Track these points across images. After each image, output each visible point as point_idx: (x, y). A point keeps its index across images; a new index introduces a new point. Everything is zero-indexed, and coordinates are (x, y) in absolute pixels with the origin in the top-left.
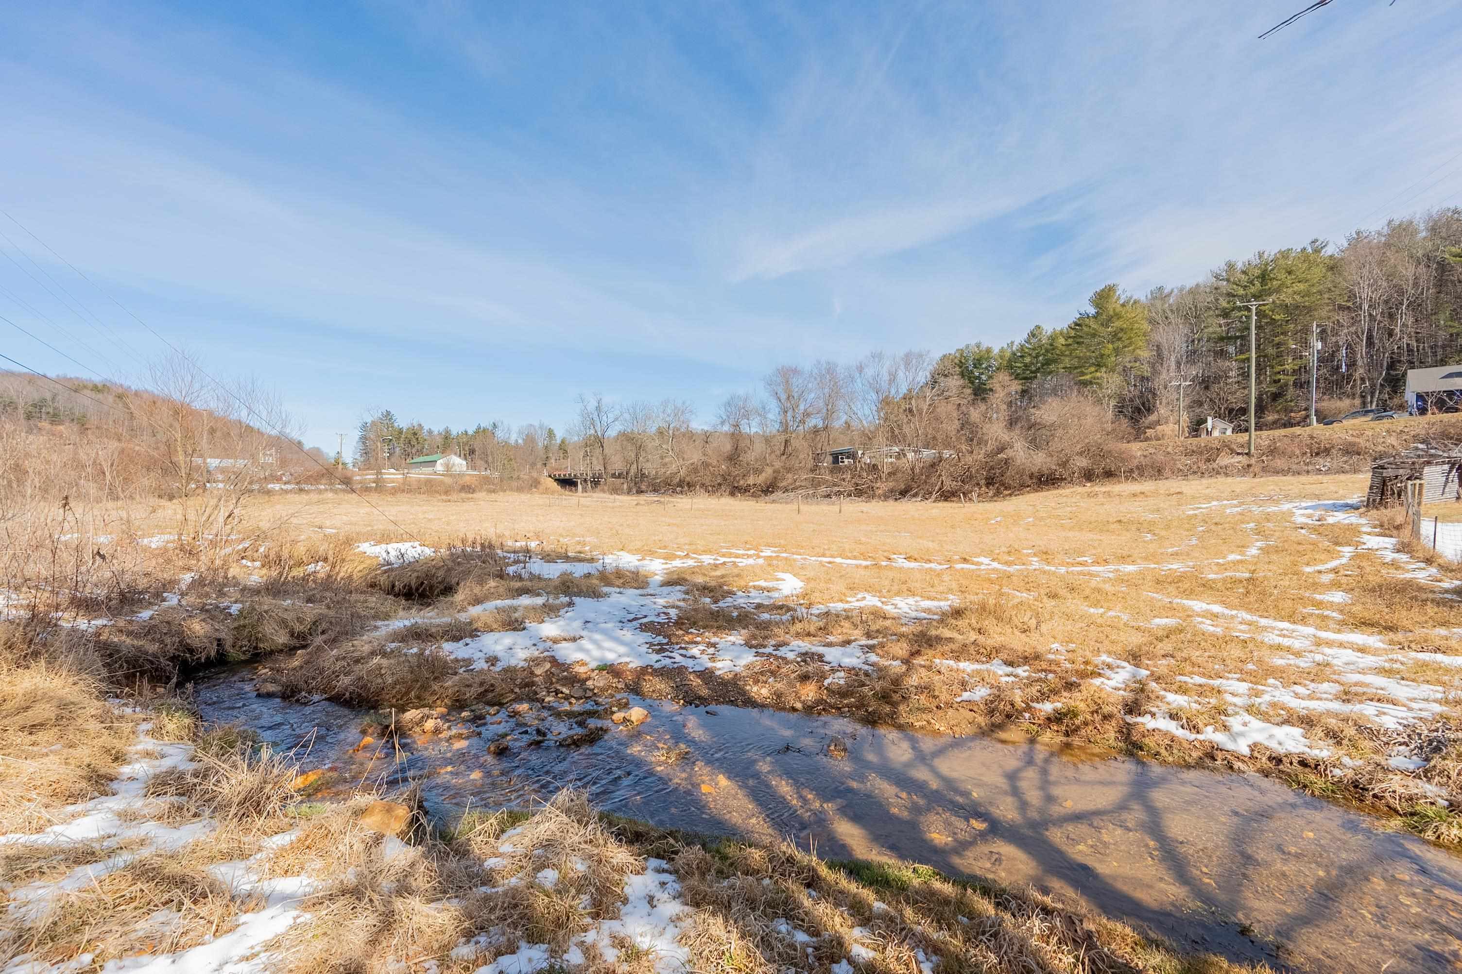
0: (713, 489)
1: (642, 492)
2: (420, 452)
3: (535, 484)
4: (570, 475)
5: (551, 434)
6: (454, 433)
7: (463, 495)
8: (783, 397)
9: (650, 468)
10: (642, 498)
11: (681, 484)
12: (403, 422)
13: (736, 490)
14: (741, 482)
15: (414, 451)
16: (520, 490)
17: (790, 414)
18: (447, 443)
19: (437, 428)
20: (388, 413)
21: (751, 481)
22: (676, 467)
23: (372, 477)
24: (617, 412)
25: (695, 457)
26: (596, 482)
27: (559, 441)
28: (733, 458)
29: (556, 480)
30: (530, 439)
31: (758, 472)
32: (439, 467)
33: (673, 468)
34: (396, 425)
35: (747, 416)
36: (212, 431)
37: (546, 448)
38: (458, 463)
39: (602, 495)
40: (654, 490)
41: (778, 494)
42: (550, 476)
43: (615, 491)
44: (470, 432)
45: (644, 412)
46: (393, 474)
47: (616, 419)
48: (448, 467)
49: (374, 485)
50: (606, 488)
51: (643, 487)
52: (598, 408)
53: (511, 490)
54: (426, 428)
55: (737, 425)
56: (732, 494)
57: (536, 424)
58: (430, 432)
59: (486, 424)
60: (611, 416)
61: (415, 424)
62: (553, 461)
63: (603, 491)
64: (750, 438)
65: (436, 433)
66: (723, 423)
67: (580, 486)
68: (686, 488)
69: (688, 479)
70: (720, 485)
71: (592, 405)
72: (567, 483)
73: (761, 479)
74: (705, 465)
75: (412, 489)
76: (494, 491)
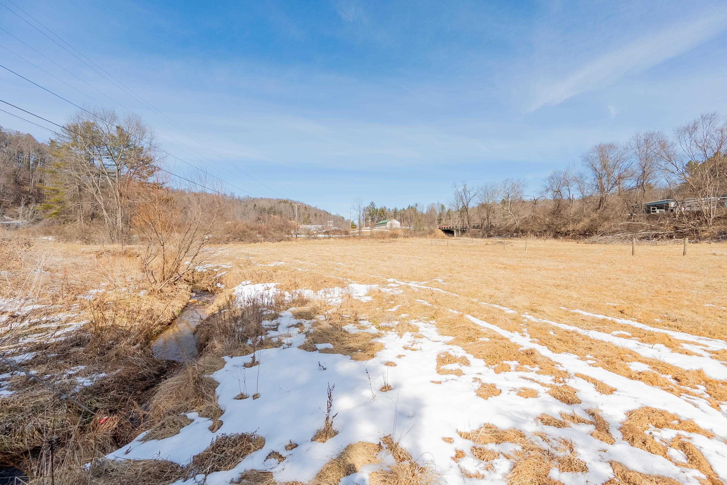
0: (540, 234)
1: (491, 236)
2: (385, 219)
3: (431, 232)
4: (450, 227)
5: (443, 207)
6: (399, 210)
7: (392, 239)
8: (599, 167)
9: (496, 222)
10: (491, 239)
11: (517, 231)
12: (378, 206)
13: (557, 235)
14: (563, 229)
15: (382, 219)
16: (421, 236)
17: (604, 180)
18: (395, 214)
19: (392, 208)
20: (372, 202)
21: (570, 227)
22: (513, 221)
23: (357, 231)
24: (475, 191)
25: (527, 214)
26: (463, 231)
27: (447, 210)
28: (556, 213)
29: (443, 230)
30: (432, 210)
31: (576, 221)
32: (388, 226)
33: (511, 221)
34: (375, 208)
35: (567, 184)
36: (316, 215)
37: (440, 215)
38: (396, 223)
39: (466, 238)
40: (499, 235)
41: (595, 238)
42: (440, 229)
43: (475, 236)
44: (406, 209)
45: (492, 189)
46: (368, 229)
47: (475, 195)
48: (391, 225)
49: (358, 234)
50: (469, 234)
51: (492, 233)
52: (465, 190)
53: (416, 236)
54: (387, 208)
55: (558, 191)
56: (555, 237)
57: (436, 202)
58: (389, 210)
59: (412, 204)
60: (472, 193)
61: (383, 207)
62: (444, 221)
63: (467, 236)
64: (570, 200)
65: (391, 210)
66: (547, 190)
67: (455, 234)
68: (520, 233)
69: (522, 228)
70: (545, 231)
71: (461, 189)
72: (449, 232)
73: (580, 226)
74: (534, 218)
75: (372, 236)
76: (407, 237)
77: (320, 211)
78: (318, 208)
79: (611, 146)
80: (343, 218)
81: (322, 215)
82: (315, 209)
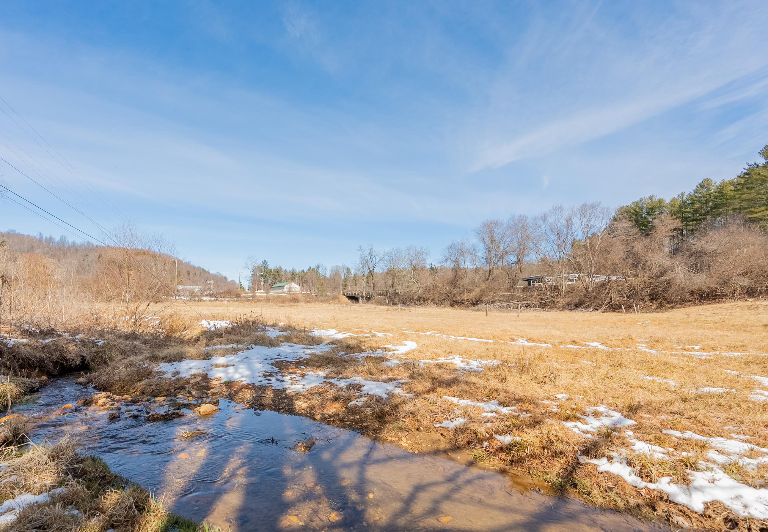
0: (440, 302)
1: (395, 304)
2: (280, 282)
3: (334, 298)
4: (355, 294)
5: (348, 270)
6: (297, 271)
7: (292, 304)
8: (488, 241)
9: (400, 289)
10: (395, 307)
11: (419, 299)
12: (272, 266)
13: (456, 303)
14: (458, 298)
15: (277, 281)
16: (324, 301)
17: (492, 255)
18: (293, 276)
19: (289, 269)
20: (265, 261)
21: (465, 297)
22: (417, 289)
23: (250, 294)
24: (381, 256)
25: (429, 282)
26: (369, 298)
27: (353, 274)
28: (453, 283)
29: (347, 297)
30: (336, 273)
31: (469, 291)
32: (286, 290)
33: (414, 289)
34: (269, 267)
35: (463, 254)
37: (345, 279)
38: (296, 287)
39: (372, 305)
40: (403, 303)
41: (481, 306)
42: (344, 295)
43: (380, 303)
44: (305, 271)
45: (397, 255)
46: (262, 293)
47: (381, 260)
48: (290, 288)
49: (251, 298)
50: (374, 301)
51: (396, 301)
52: (370, 254)
53: (319, 301)
54: (283, 269)
55: (456, 261)
56: (452, 306)
57: (341, 265)
58: (285, 271)
59: (313, 265)
60: (378, 258)
61: (278, 267)
62: (349, 287)
63: (372, 303)
64: (465, 270)
65: (288, 271)
66: (447, 260)
67: (360, 301)
68: (422, 302)
69: (424, 296)
70: (444, 299)
71: (367, 253)
72: (354, 298)
73: (472, 296)
74: (435, 287)
75: (268, 300)
76: (309, 302)
77: (194, 268)
78: (192, 263)
79: (496, 223)
80: (225, 278)
81: (198, 273)
82: (188, 265)
